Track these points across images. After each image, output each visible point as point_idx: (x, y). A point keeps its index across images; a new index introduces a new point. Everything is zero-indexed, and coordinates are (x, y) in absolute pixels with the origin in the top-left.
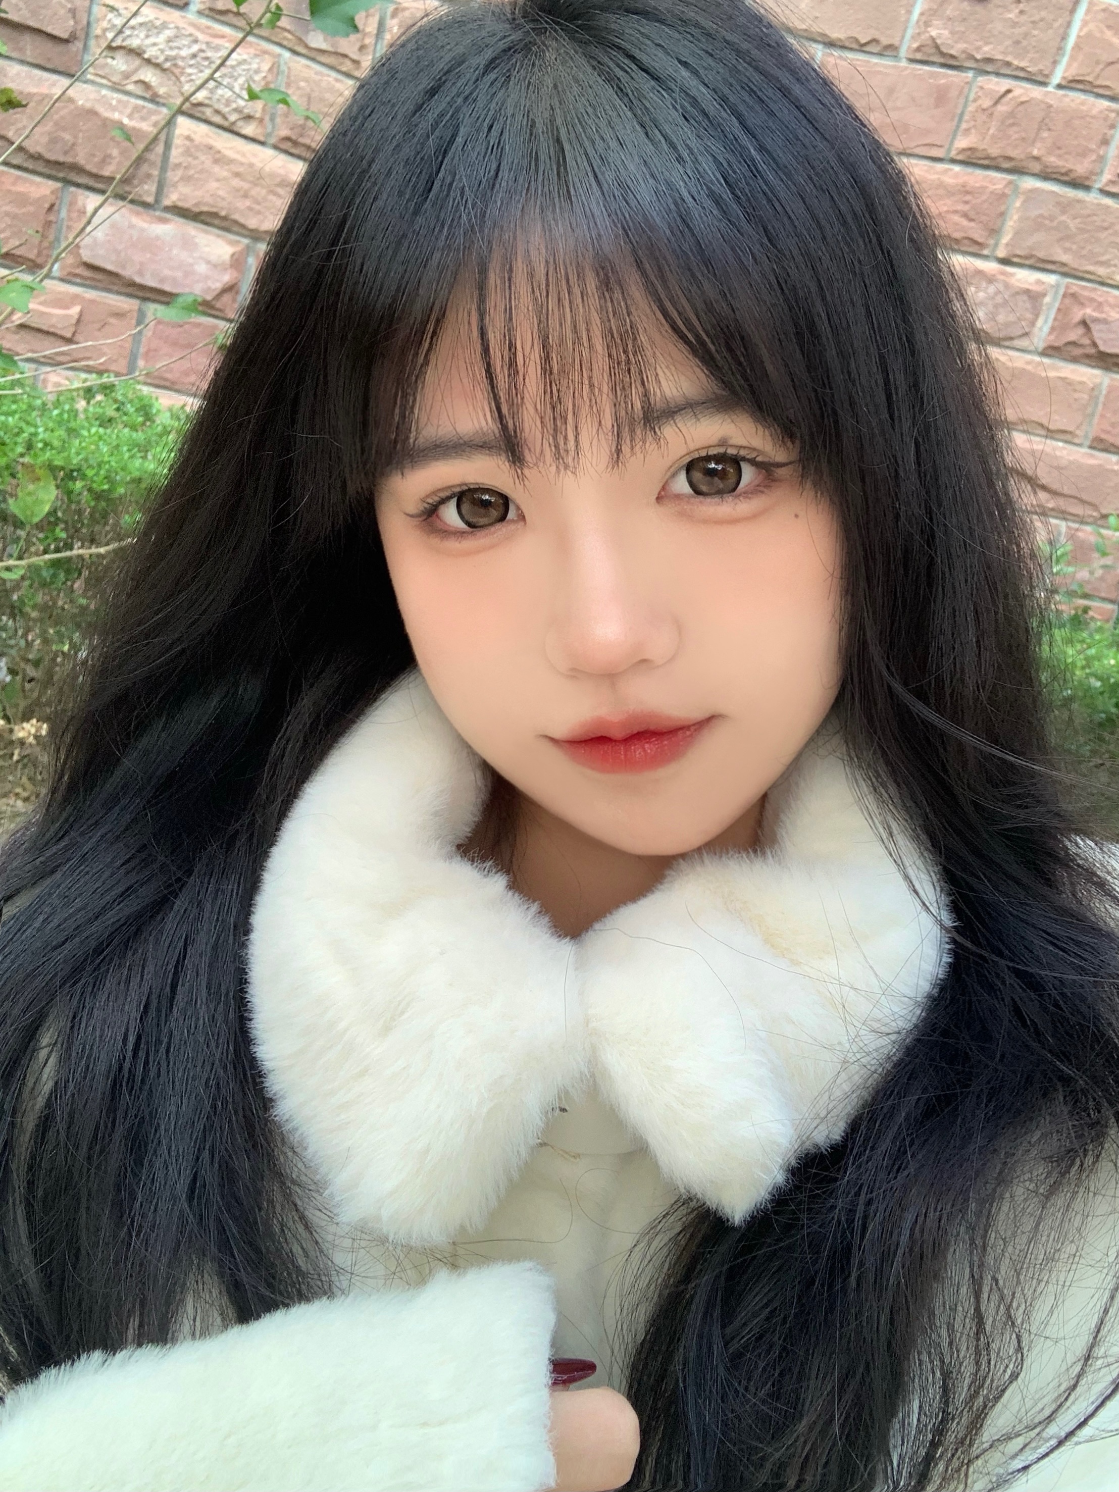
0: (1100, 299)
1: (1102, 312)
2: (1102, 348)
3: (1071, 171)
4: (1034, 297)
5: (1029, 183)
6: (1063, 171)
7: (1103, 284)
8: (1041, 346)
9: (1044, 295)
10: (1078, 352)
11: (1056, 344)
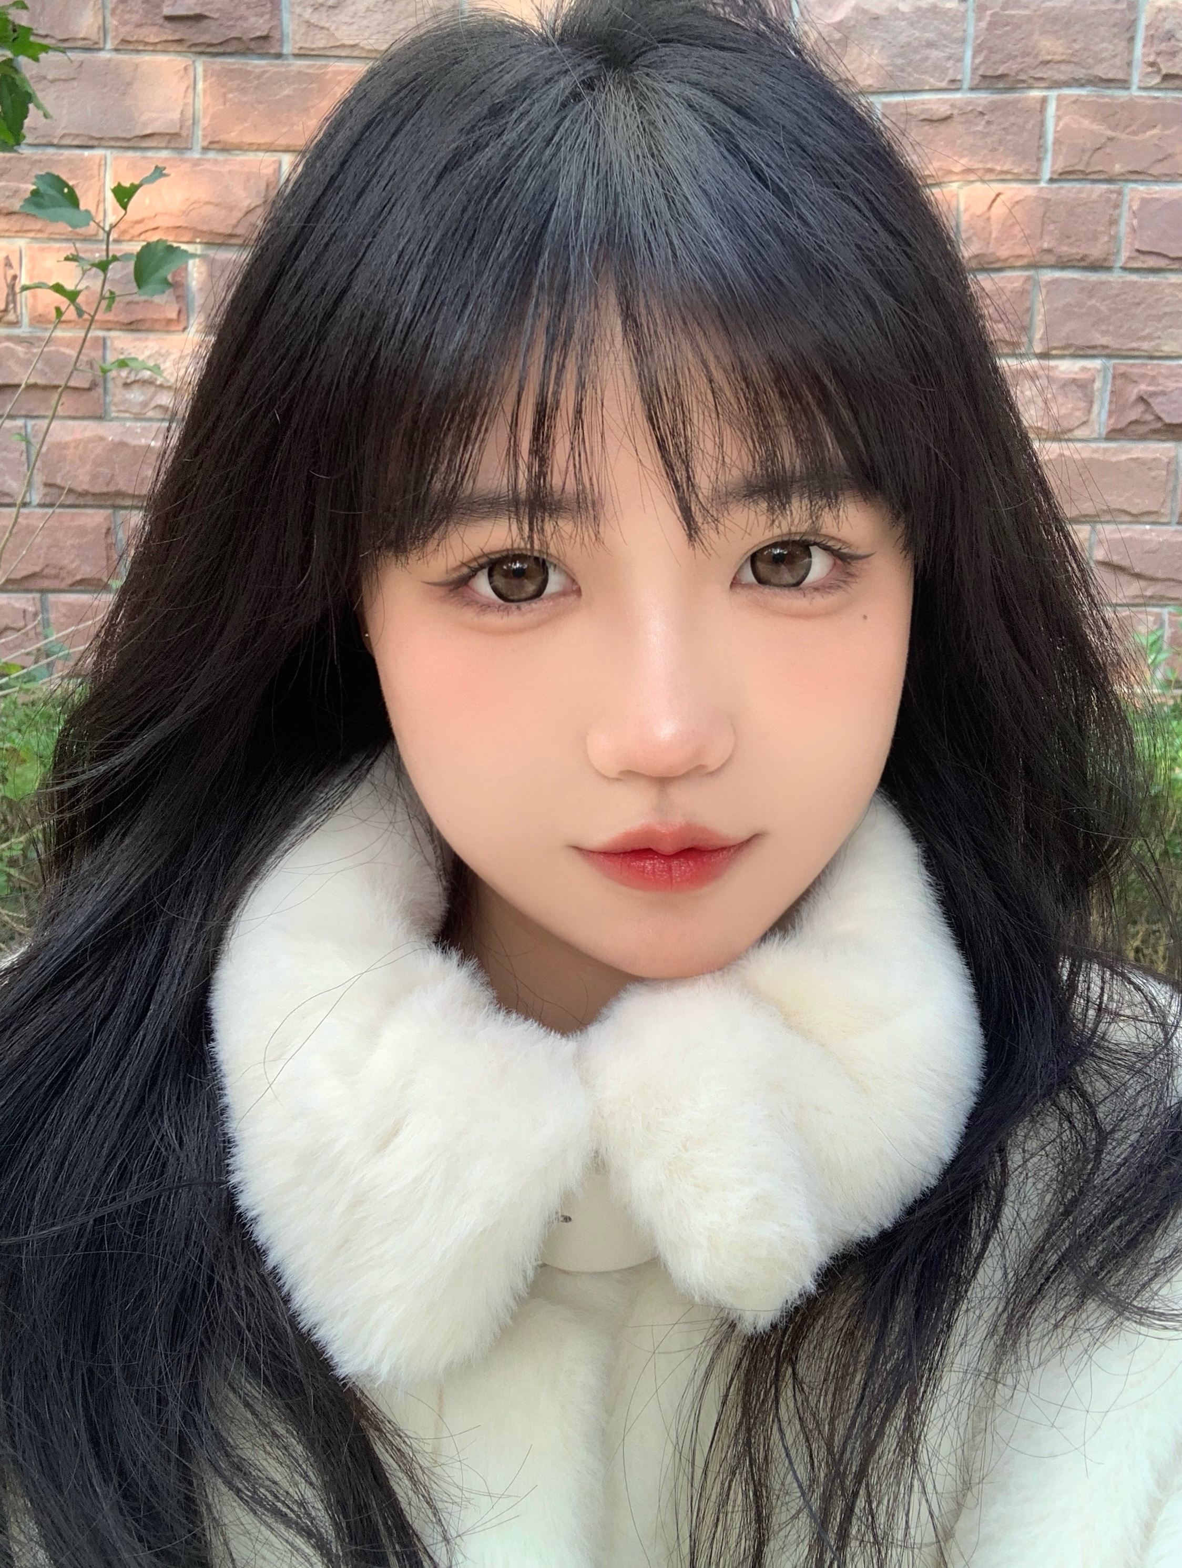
0: (1154, 373)
1: (1158, 385)
2: (1168, 420)
3: (1086, 256)
4: (1083, 386)
5: (1048, 275)
6: (1078, 257)
7: (1152, 358)
8: (1104, 432)
9: (1094, 381)
10: (1143, 429)
11: (1119, 427)
